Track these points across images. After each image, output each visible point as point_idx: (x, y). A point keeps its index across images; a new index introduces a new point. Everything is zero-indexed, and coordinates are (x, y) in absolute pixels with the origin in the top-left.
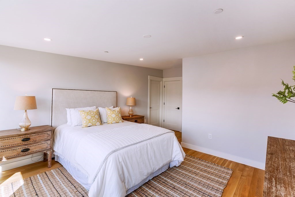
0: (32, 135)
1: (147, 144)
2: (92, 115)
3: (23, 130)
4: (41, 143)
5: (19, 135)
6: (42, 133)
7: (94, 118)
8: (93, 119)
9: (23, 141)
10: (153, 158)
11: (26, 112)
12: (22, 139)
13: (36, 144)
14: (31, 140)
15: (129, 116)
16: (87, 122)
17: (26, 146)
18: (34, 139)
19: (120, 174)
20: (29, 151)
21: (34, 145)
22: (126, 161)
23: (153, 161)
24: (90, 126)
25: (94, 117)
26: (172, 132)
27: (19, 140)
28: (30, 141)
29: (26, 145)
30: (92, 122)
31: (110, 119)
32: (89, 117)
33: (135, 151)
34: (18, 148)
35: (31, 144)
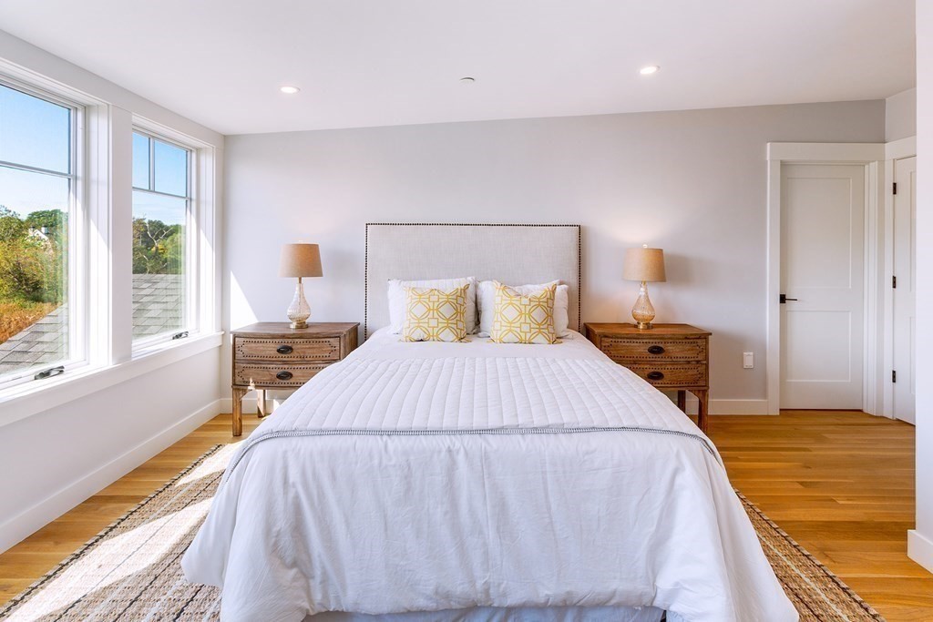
0: (297, 340)
1: (449, 451)
2: (431, 304)
3: (293, 326)
4: (316, 366)
5: (273, 337)
6: (318, 340)
7: (436, 316)
8: (430, 316)
9: (279, 351)
10: (491, 534)
11: (300, 282)
12: (278, 347)
13: (305, 366)
14: (295, 354)
15: (636, 326)
16: (412, 326)
17: (286, 366)
18: (299, 351)
19: (275, 529)
20: (292, 380)
21: (302, 366)
22: (320, 487)
23: (485, 544)
24: (422, 340)
25: (437, 310)
26: (695, 436)
27: (270, 349)
28: (292, 355)
29: (285, 363)
30: (426, 325)
31: (497, 326)
32: (420, 310)
33: (376, 462)
34: (272, 366)
35: (293, 363)
